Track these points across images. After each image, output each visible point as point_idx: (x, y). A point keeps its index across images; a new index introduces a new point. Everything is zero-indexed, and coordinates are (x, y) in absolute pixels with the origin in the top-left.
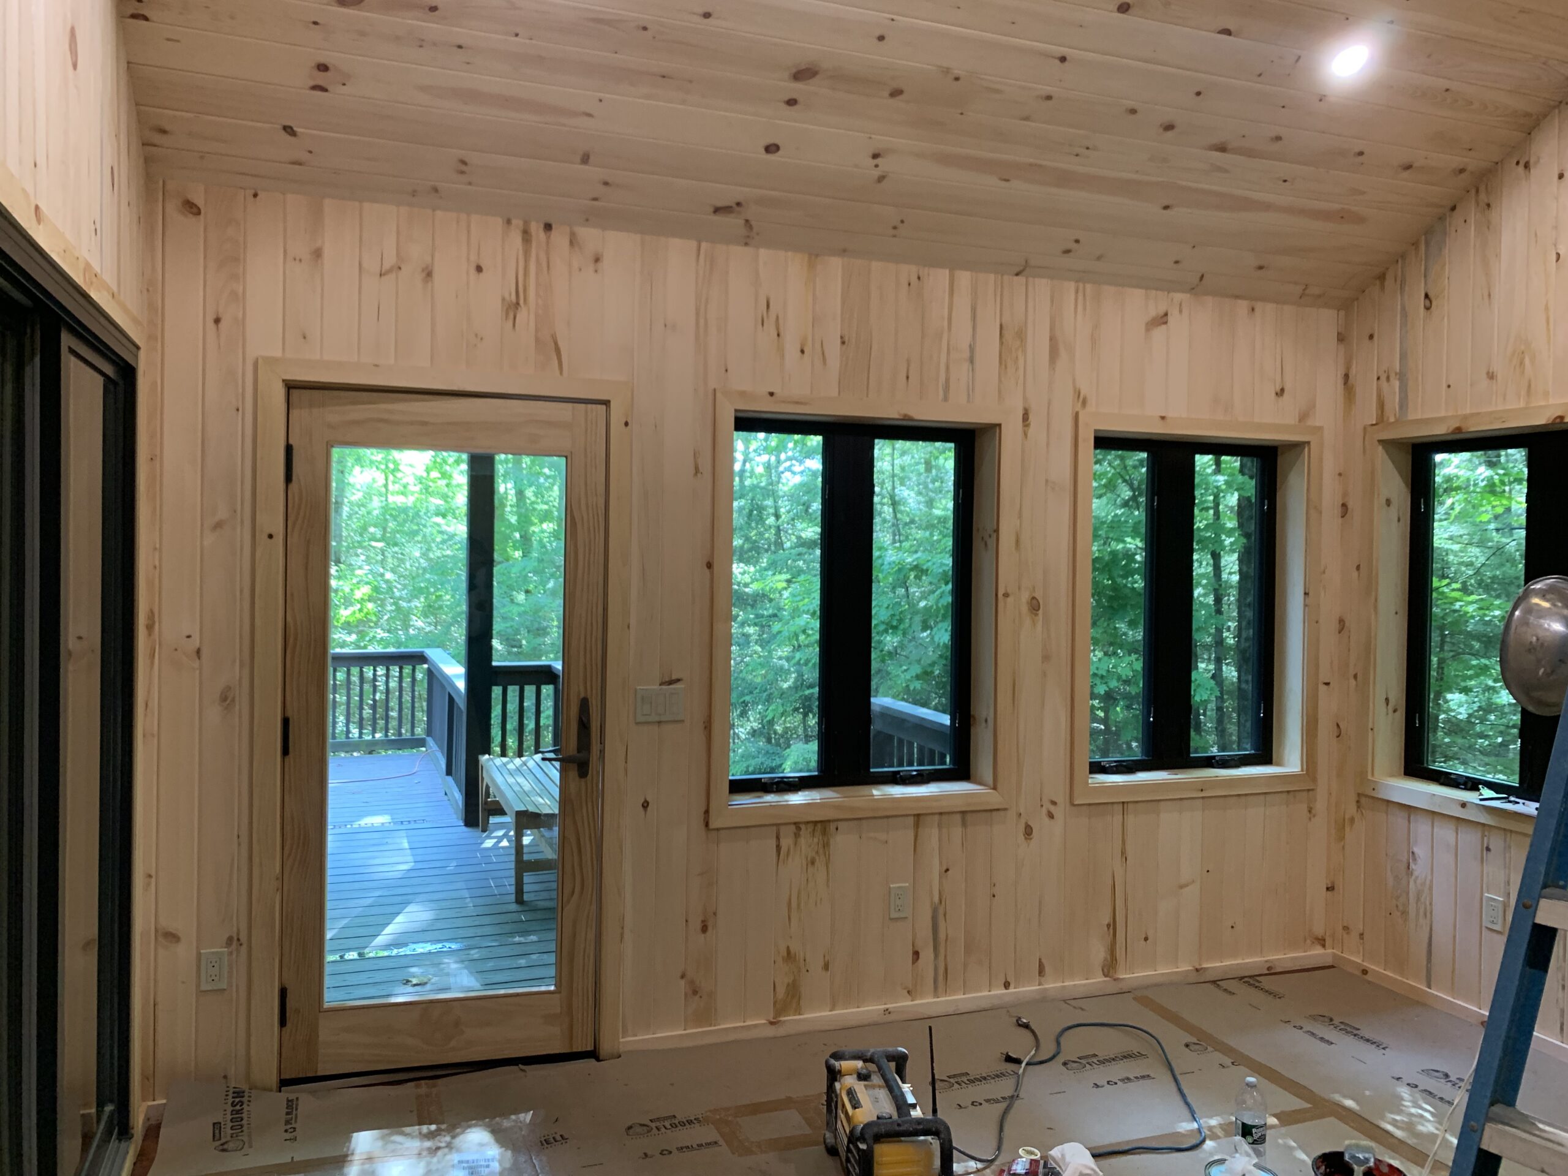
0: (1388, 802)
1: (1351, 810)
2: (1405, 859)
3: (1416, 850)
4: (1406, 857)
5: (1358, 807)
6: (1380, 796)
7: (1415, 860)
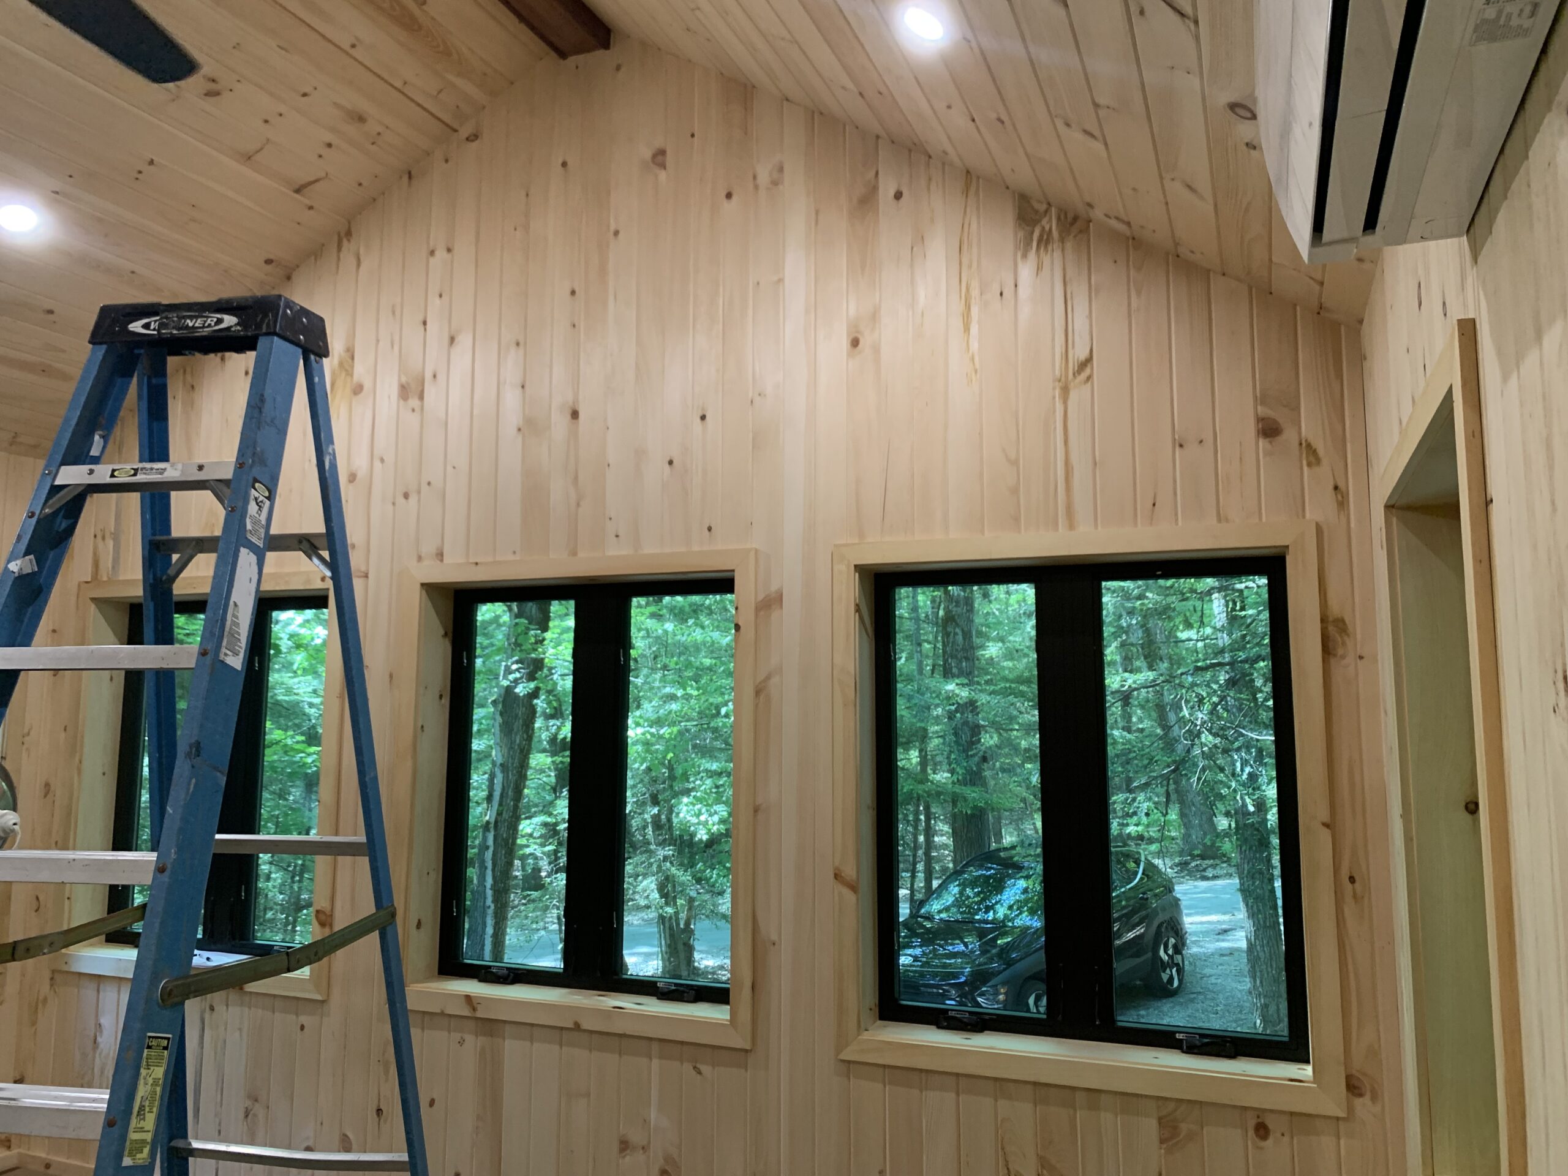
0: (80, 974)
1: (45, 988)
2: (92, 1034)
3: (103, 1021)
4: (93, 1031)
5: (52, 985)
6: (73, 969)
7: (101, 1032)
